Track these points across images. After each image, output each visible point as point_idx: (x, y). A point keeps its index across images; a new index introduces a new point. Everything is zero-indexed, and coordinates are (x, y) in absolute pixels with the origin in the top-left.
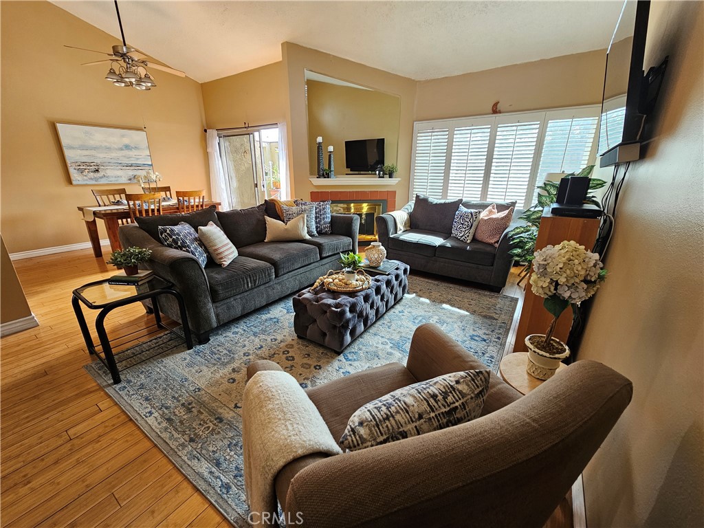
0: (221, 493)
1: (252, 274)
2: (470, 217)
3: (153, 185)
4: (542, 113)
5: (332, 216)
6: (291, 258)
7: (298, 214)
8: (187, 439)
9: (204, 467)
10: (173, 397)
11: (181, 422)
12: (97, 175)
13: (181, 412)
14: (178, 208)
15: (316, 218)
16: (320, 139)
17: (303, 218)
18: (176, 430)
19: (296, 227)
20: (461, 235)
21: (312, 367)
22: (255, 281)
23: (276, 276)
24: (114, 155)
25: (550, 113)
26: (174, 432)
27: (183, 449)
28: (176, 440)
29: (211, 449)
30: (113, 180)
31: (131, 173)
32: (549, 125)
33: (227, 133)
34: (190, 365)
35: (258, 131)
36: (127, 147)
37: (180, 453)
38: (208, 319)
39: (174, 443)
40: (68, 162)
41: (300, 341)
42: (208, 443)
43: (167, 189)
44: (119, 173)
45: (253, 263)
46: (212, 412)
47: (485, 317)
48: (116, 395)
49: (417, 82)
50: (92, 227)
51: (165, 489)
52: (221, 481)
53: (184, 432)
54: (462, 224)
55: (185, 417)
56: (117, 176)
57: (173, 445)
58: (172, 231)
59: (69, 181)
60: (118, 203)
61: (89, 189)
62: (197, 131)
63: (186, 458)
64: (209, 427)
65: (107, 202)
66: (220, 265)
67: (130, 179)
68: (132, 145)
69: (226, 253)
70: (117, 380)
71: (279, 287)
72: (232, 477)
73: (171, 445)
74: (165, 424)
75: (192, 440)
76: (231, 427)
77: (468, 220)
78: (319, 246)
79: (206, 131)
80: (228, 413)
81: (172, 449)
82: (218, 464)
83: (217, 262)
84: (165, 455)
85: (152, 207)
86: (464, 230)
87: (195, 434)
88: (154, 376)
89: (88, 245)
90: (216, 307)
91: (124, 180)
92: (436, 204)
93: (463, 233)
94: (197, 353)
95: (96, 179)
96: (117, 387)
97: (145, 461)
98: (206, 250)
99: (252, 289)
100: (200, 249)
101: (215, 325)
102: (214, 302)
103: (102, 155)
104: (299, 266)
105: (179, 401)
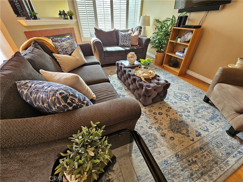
8: (216, 165)
9: (232, 161)
10: (182, 170)
11: (204, 167)
13: (195, 167)
18: (210, 170)
21: (169, 109)
26: (212, 172)
27: (223, 168)
28: (217, 171)
29: (221, 155)
37: (226, 170)
42: (217, 156)
53: (211, 166)
54: (126, 39)
55: (200, 165)
63: (228, 167)
64: (207, 154)
72: (234, 149)
74: (206, 177)
75: (216, 163)
76: (206, 145)
81: (224, 173)
82: (229, 154)
84: (228, 178)
87: (212, 161)
105: (186, 168)
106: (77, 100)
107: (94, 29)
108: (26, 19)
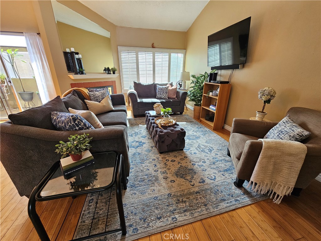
0: (239, 203)
8: (204, 206)
9: (223, 205)
10: (167, 206)
11: (190, 207)
13: (182, 205)
18: (195, 209)
21: (184, 158)
25: (172, 50)
26: (196, 211)
27: (210, 209)
28: (202, 211)
29: (214, 200)
32: (171, 55)
34: (143, 193)
37: (211, 211)
39: (204, 212)
42: (210, 200)
46: (191, 194)
51: (229, 220)
52: (233, 201)
53: (198, 207)
55: (187, 204)
57: (205, 212)
63: (216, 210)
64: (200, 198)
72: (232, 198)
73: (205, 213)
74: (188, 214)
75: (206, 205)
76: (205, 190)
77: (165, 90)
80: (196, 189)
81: (207, 213)
82: (224, 200)
84: (210, 217)
87: (202, 203)
88: (137, 211)
94: (134, 187)
96: (130, 233)
97: (210, 226)
105: (172, 204)
106: (82, 124)
107: (133, 82)
108: (75, 74)
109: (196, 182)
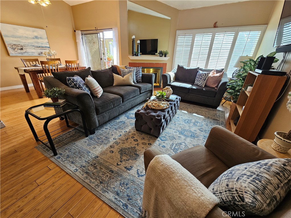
0: (124, 209)
1: (113, 101)
2: (205, 75)
3: (53, 57)
4: (236, 28)
5: (142, 74)
6: (129, 94)
7: (128, 73)
8: (99, 182)
10: (86, 161)
11: (93, 174)
12: (22, 51)
13: (91, 168)
14: (66, 69)
15: (136, 75)
16: (134, 37)
17: (131, 74)
18: (92, 178)
19: (128, 78)
20: (200, 83)
21: (147, 144)
22: (114, 104)
23: (123, 102)
24: (30, 41)
25: (240, 28)
26: (91, 179)
27: (98, 187)
28: (93, 183)
29: (112, 186)
30: (31, 54)
31: (39, 51)
32: (239, 34)
33: (85, 33)
34: (89, 145)
35: (102, 32)
36: (36, 37)
37: (97, 190)
38: (95, 123)
39: (93, 184)
40: (6, 44)
41: (137, 132)
42: (110, 184)
43: (59, 59)
44: (33, 51)
45: (112, 96)
46: (107, 168)
47: (214, 119)
48: (56, 161)
49: (179, 10)
50: (23, 77)
51: (95, 208)
52: (122, 202)
53: (96, 178)
54: (201, 79)
55: (94, 171)
56: (32, 52)
57: (93, 185)
58: (73, 79)
59: (8, 54)
60: (35, 66)
61: (19, 59)
62: (71, 31)
63: (101, 192)
64: (108, 176)
65: (29, 65)
66: (97, 97)
67: (39, 54)
68: (39, 36)
69: (99, 91)
70: (55, 154)
71: (123, 107)
72: (127, 200)
73: (92, 186)
74: (85, 175)
75: (101, 183)
76: (118, 175)
77: (204, 77)
78: (139, 88)
79: (75, 31)
80: (115, 168)
81: (93, 188)
82: (118, 194)
83: (95, 95)
84: (90, 191)
85: (54, 68)
86: (201, 81)
87: (102, 179)
88: (73, 151)
89: (22, 86)
90: (98, 117)
91: (36, 54)
92: (187, 69)
93: (201, 83)
94: (91, 139)
95: (22, 53)
96: (56, 157)
97: (81, 195)
98: (90, 90)
99: (113, 108)
100: (87, 89)
101: (98, 125)
102: (97, 115)
103: (24, 41)
104: (132, 97)
105: (89, 163)
108: (132, 56)
109: (123, 165)
